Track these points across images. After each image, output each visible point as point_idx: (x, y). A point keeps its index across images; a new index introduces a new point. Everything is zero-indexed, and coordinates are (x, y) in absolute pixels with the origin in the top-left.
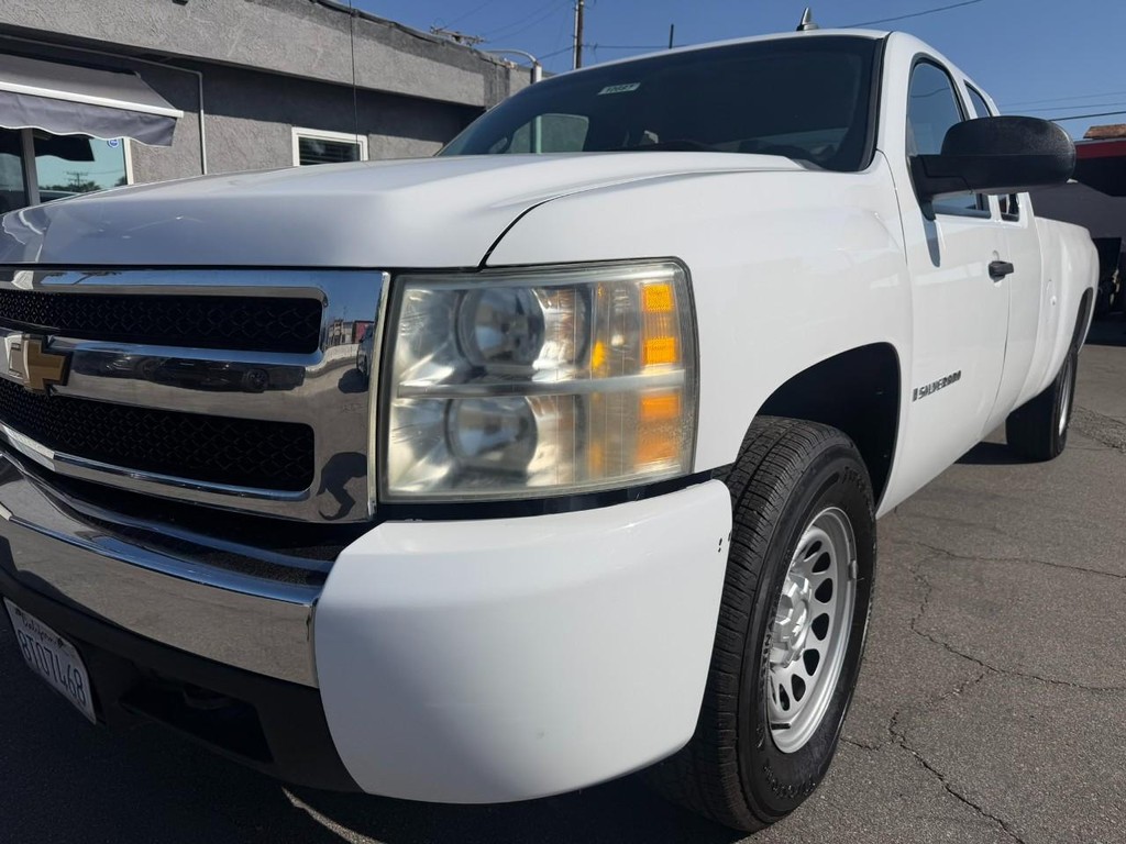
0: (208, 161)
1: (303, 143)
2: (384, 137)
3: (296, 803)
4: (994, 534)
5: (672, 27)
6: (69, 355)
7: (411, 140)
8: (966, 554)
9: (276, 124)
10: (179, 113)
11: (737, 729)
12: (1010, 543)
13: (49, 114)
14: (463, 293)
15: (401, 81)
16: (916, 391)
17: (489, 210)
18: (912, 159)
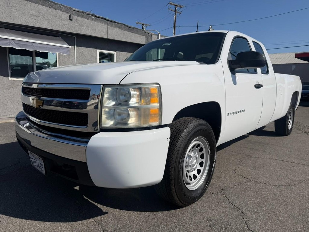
0: (76, 58)
1: (100, 54)
2: (120, 52)
3: (86, 198)
4: (264, 152)
5: (198, 22)
6: (44, 101)
7: (127, 53)
8: (255, 156)
9: (93, 49)
10: (70, 47)
11: (174, 180)
12: (267, 154)
13: (39, 47)
14: (117, 89)
15: (124, 38)
16: (228, 113)
17: (121, 74)
18: (229, 61)
